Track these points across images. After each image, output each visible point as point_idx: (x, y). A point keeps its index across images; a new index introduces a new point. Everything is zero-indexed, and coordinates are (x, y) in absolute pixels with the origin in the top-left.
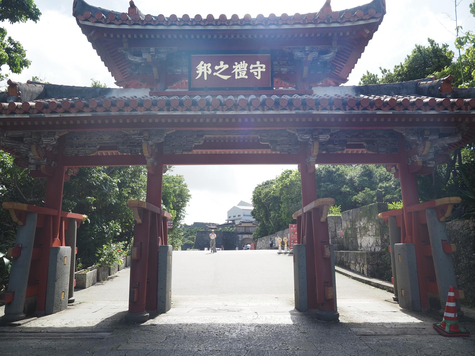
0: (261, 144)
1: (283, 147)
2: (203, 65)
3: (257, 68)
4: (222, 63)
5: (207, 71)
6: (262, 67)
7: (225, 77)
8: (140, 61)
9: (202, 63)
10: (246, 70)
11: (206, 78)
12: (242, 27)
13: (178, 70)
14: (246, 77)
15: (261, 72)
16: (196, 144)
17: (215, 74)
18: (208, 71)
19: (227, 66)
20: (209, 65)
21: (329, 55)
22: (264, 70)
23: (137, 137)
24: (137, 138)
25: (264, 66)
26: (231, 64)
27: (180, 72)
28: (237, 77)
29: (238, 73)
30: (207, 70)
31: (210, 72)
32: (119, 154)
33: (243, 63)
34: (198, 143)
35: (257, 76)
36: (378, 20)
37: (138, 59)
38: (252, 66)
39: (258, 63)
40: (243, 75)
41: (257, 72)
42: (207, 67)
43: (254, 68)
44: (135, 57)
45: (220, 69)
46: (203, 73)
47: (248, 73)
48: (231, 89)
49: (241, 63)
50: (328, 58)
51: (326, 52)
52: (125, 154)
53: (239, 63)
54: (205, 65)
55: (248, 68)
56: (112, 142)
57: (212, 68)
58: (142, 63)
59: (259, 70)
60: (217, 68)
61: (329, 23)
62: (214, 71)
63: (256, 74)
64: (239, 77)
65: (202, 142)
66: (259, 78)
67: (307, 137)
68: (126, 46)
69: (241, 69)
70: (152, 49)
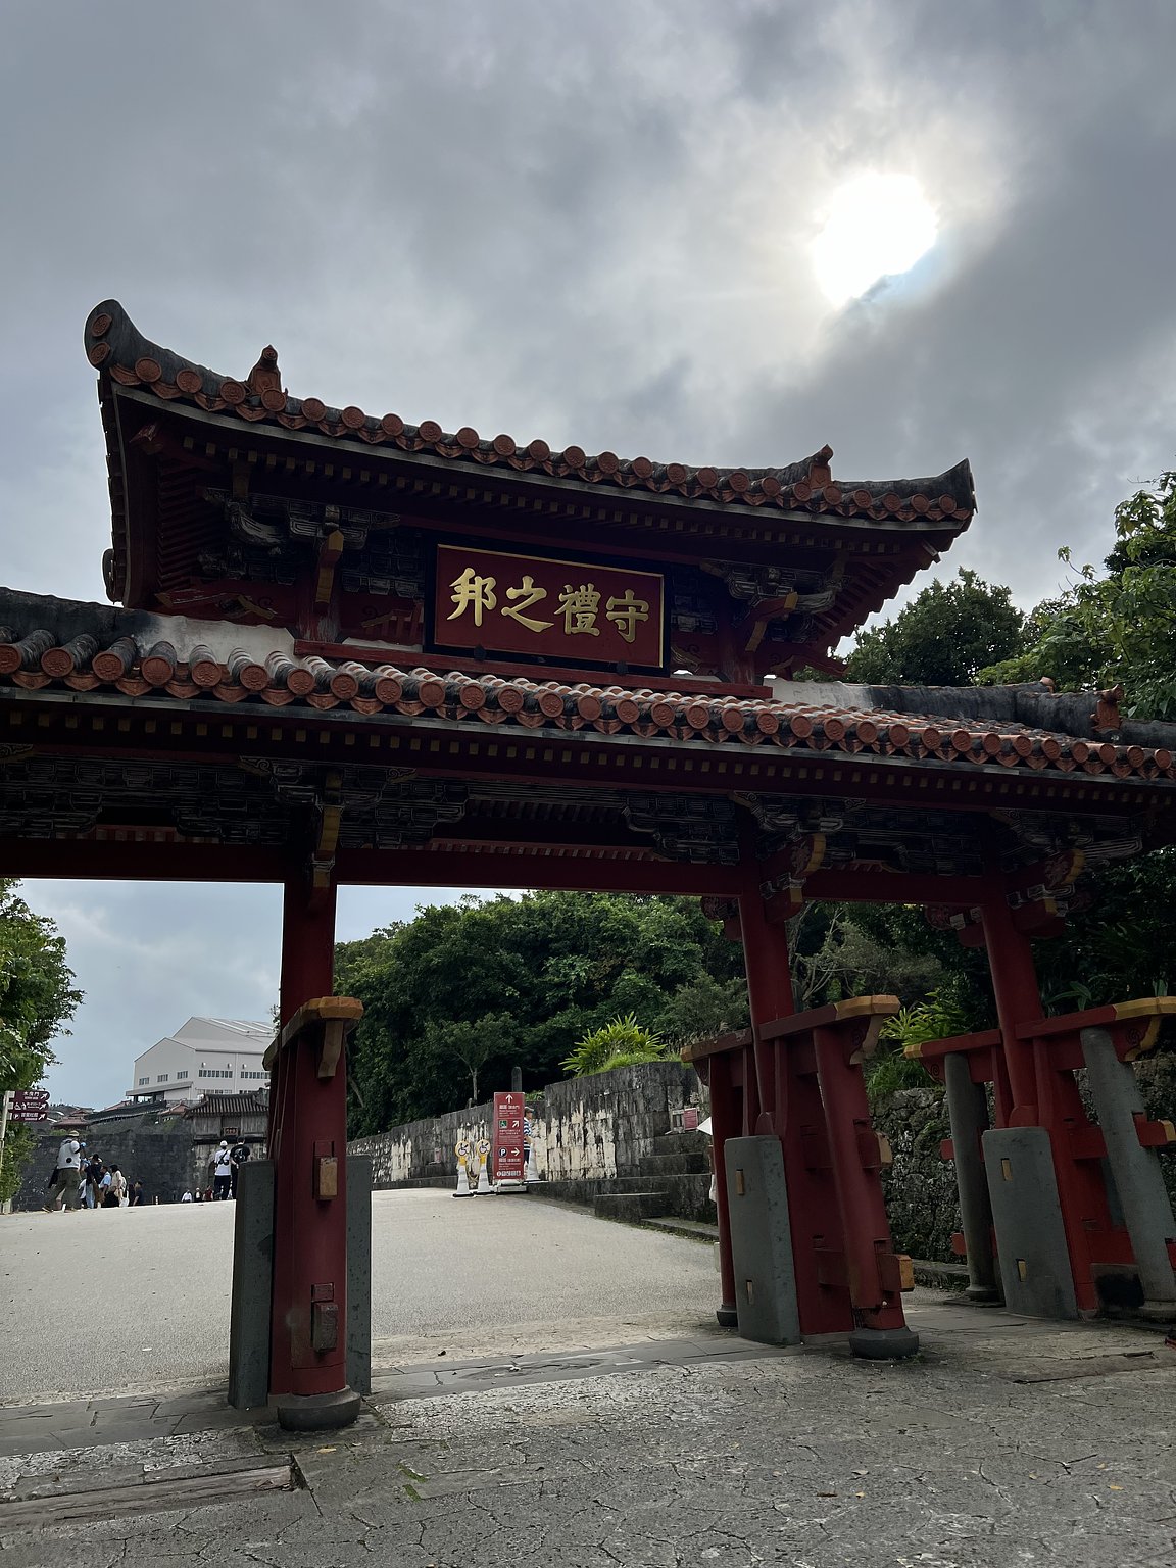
0: (632, 831)
1: (695, 844)
2: (472, 581)
3: (625, 608)
4: (527, 581)
5: (485, 601)
6: (638, 609)
7: (537, 626)
8: (271, 540)
9: (469, 572)
10: (596, 611)
11: (478, 621)
12: (624, 493)
13: (380, 584)
14: (596, 632)
15: (638, 621)
16: (440, 820)
17: (505, 611)
18: (487, 599)
19: (540, 593)
20: (490, 582)
21: (819, 596)
22: (645, 617)
23: (296, 790)
24: (294, 793)
25: (645, 607)
26: (554, 590)
27: (384, 590)
28: (568, 629)
29: (573, 615)
30: (485, 596)
31: (490, 604)
32: (178, 838)
33: (587, 590)
34: (448, 818)
35: (626, 631)
37: (262, 533)
38: (611, 602)
39: (629, 594)
40: (586, 623)
41: (626, 620)
42: (484, 587)
43: (616, 608)
44: (258, 524)
45: (522, 598)
46: (471, 603)
47: (601, 620)
48: (551, 661)
49: (582, 588)
50: (817, 605)
51: (813, 589)
52: (196, 840)
53: (576, 589)
54: (478, 579)
55: (601, 605)
56: (156, 795)
57: (500, 591)
58: (274, 545)
59: (632, 615)
60: (512, 593)
61: (847, 517)
62: (503, 601)
63: (621, 624)
64: (574, 630)
65: (462, 814)
66: (629, 637)
67: (786, 820)
68: (240, 486)
69: (580, 605)
70: (331, 511)
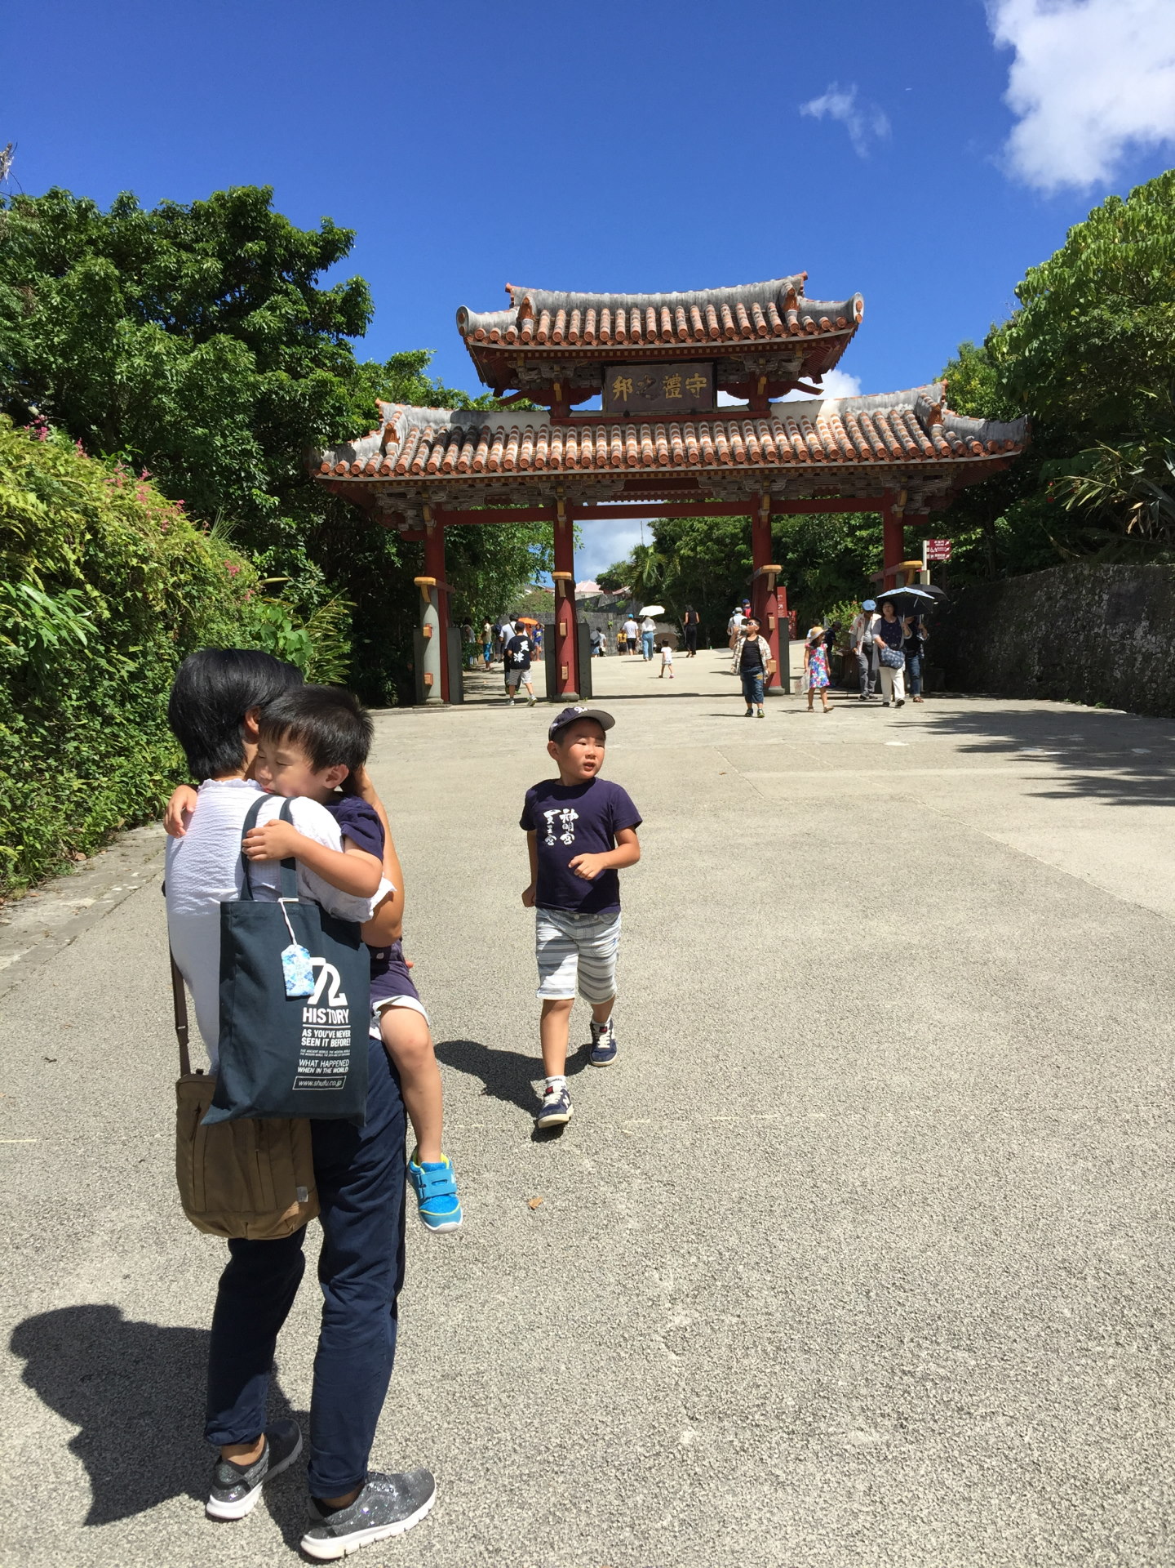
0: (701, 489)
2: (622, 381)
3: (695, 382)
5: (628, 390)
6: (702, 382)
9: (620, 378)
10: (680, 386)
12: (677, 345)
14: (681, 396)
15: (701, 388)
20: (630, 381)
22: (705, 385)
25: (705, 380)
28: (668, 397)
29: (670, 391)
30: (628, 387)
31: (631, 391)
33: (676, 376)
35: (696, 394)
36: (851, 331)
37: (533, 375)
38: (688, 380)
39: (697, 374)
40: (676, 393)
41: (696, 388)
42: (627, 383)
43: (691, 383)
46: (622, 392)
47: (683, 391)
51: (790, 361)
53: (671, 376)
54: (625, 380)
55: (683, 383)
57: (634, 384)
59: (699, 386)
61: (790, 336)
62: (637, 388)
63: (693, 391)
64: (671, 397)
68: (520, 363)
69: (673, 386)
70: (556, 368)
